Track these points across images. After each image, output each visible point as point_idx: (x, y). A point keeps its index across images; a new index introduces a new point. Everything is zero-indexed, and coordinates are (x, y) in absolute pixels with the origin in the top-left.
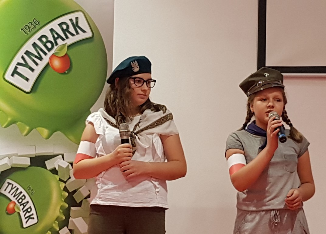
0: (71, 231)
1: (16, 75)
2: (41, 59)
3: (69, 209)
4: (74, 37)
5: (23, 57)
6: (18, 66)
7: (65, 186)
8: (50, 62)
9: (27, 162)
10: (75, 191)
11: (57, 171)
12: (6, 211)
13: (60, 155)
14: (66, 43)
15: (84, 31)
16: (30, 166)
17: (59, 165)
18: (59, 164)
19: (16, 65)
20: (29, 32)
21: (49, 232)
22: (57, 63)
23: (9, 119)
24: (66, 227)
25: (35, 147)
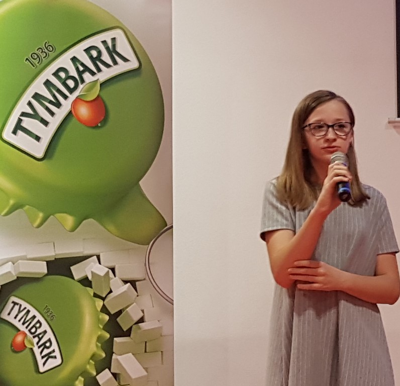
0: (115, 375)
1: (20, 132)
2: (58, 105)
3: (111, 341)
4: (111, 69)
5: (30, 104)
6: (22, 118)
7: (104, 305)
8: (74, 111)
9: (42, 268)
10: (120, 313)
11: (91, 282)
12: (12, 346)
13: (94, 255)
14: (98, 79)
16: (47, 275)
17: (92, 272)
18: (92, 270)
19: (20, 116)
21: (80, 378)
22: (84, 111)
23: (12, 202)
24: (107, 370)
25: (53, 244)
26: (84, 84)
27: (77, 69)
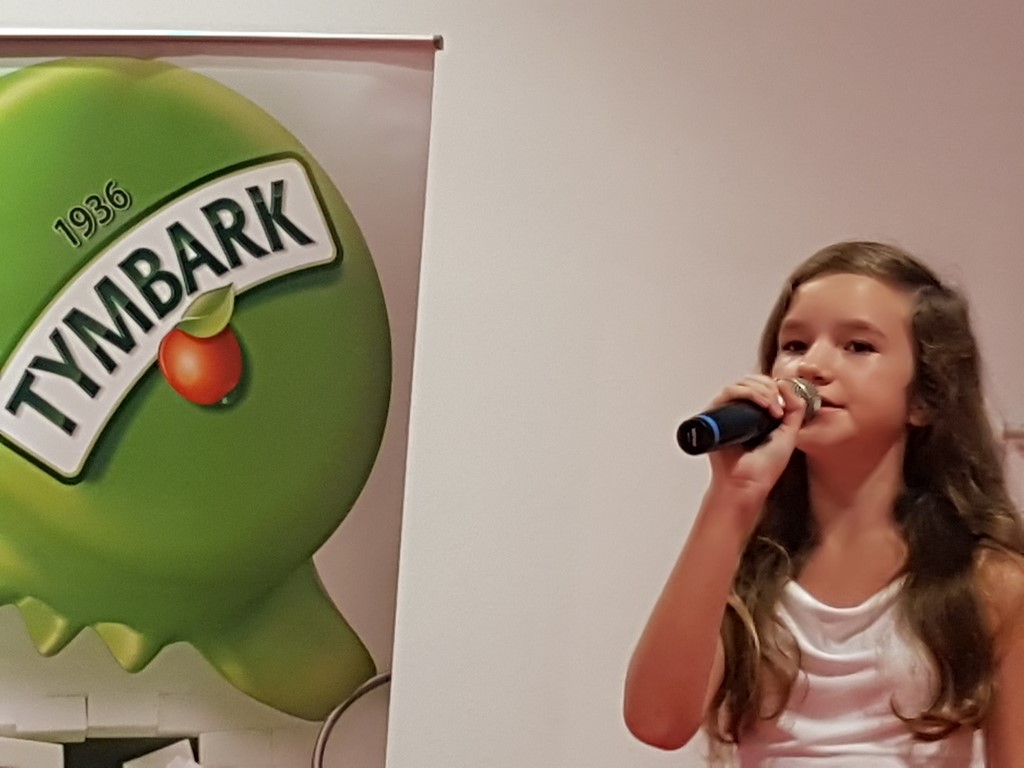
1: (26, 408)
2: (127, 344)
4: (264, 261)
5: (57, 337)
6: (34, 372)
8: (165, 362)
9: (53, 760)
13: (183, 738)
14: (230, 285)
15: (303, 239)
19: (30, 366)
20: (86, 235)
22: (189, 364)
25: (84, 701)
26: (196, 295)
27: (182, 255)
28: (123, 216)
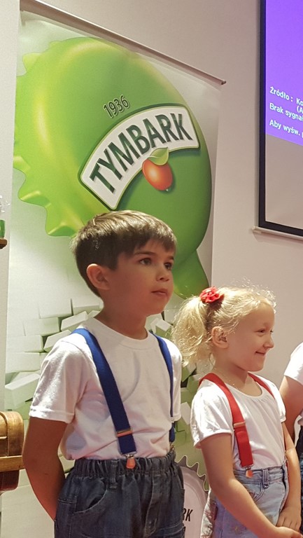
1: (97, 179)
2: (131, 162)
4: (177, 142)
5: (106, 152)
6: (99, 164)
8: (145, 170)
14: (167, 148)
15: (190, 138)
19: (98, 162)
20: (115, 114)
26: (155, 148)
27: (149, 132)
28: (127, 111)
